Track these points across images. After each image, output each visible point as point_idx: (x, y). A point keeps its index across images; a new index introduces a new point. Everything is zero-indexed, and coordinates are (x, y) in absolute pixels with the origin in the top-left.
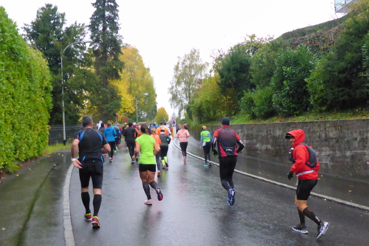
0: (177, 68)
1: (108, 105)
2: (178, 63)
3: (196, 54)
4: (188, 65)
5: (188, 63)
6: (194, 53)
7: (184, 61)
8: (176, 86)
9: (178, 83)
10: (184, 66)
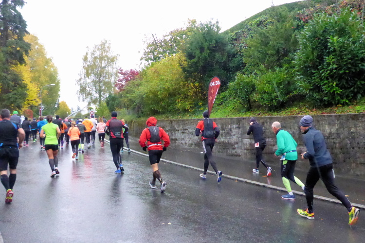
0: (85, 59)
1: (10, 95)
2: (87, 54)
3: (107, 45)
4: (98, 56)
5: (99, 54)
6: (104, 44)
7: (94, 51)
8: (85, 77)
9: (88, 74)
10: (93, 57)
